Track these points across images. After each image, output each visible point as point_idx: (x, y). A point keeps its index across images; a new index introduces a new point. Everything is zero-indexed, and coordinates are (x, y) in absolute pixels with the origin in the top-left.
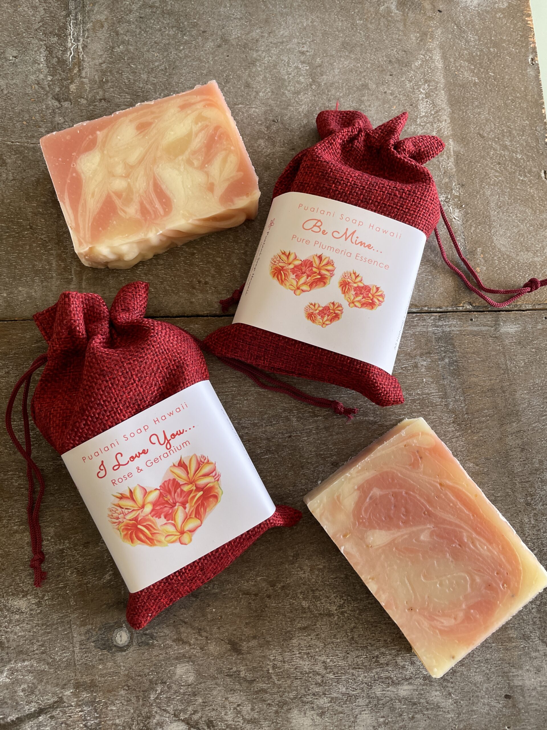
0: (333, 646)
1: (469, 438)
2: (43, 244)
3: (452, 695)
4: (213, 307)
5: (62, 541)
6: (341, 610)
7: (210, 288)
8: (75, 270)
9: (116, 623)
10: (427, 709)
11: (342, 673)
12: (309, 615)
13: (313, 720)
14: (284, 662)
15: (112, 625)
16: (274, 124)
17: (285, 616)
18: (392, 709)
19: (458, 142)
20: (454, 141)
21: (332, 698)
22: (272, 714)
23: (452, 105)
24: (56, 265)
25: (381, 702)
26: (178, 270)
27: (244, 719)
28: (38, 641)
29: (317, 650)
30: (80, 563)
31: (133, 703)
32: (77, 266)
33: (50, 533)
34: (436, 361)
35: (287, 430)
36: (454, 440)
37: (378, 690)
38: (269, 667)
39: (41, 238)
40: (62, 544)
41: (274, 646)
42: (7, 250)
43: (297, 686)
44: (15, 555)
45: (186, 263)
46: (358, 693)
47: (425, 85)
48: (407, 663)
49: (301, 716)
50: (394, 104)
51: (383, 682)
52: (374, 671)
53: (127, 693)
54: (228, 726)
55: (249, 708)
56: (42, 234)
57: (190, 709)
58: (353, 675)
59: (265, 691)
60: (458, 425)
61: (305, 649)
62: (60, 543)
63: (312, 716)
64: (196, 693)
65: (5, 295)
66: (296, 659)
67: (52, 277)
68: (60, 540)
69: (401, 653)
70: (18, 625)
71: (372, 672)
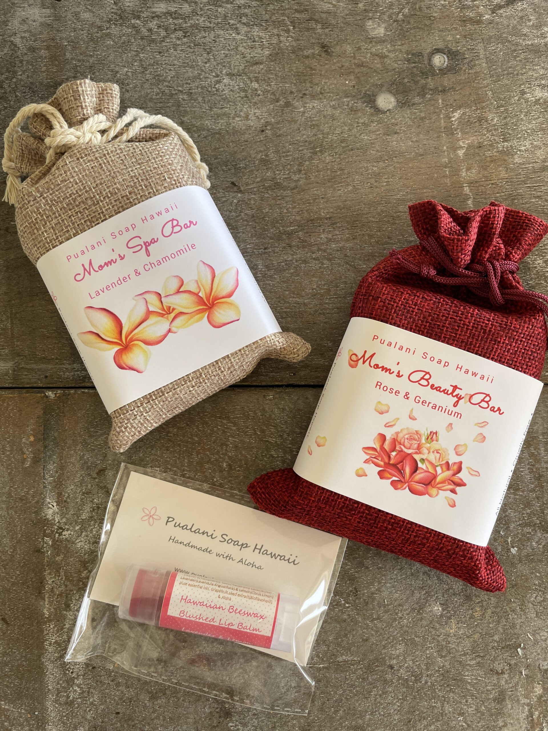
0: (228, 47)
3: (113, 2)
6: (218, 79)
9: (445, 74)
11: (221, 24)
14: (278, 35)
15: (449, 72)
17: (276, 75)
19: (38, 613)
20: (42, 615)
23: (40, 667)
28: (520, 61)
29: (244, 44)
30: (485, 128)
31: (425, 5)
35: (269, 256)
37: (186, 8)
38: (293, 31)
40: (505, 146)
41: (287, 49)
47: (74, 698)
48: (155, 30)
51: (181, 15)
53: (430, 14)
58: (210, 22)
59: (297, 11)
64: (364, 12)
66: (265, 37)
69: (160, 39)
71: (191, 24)
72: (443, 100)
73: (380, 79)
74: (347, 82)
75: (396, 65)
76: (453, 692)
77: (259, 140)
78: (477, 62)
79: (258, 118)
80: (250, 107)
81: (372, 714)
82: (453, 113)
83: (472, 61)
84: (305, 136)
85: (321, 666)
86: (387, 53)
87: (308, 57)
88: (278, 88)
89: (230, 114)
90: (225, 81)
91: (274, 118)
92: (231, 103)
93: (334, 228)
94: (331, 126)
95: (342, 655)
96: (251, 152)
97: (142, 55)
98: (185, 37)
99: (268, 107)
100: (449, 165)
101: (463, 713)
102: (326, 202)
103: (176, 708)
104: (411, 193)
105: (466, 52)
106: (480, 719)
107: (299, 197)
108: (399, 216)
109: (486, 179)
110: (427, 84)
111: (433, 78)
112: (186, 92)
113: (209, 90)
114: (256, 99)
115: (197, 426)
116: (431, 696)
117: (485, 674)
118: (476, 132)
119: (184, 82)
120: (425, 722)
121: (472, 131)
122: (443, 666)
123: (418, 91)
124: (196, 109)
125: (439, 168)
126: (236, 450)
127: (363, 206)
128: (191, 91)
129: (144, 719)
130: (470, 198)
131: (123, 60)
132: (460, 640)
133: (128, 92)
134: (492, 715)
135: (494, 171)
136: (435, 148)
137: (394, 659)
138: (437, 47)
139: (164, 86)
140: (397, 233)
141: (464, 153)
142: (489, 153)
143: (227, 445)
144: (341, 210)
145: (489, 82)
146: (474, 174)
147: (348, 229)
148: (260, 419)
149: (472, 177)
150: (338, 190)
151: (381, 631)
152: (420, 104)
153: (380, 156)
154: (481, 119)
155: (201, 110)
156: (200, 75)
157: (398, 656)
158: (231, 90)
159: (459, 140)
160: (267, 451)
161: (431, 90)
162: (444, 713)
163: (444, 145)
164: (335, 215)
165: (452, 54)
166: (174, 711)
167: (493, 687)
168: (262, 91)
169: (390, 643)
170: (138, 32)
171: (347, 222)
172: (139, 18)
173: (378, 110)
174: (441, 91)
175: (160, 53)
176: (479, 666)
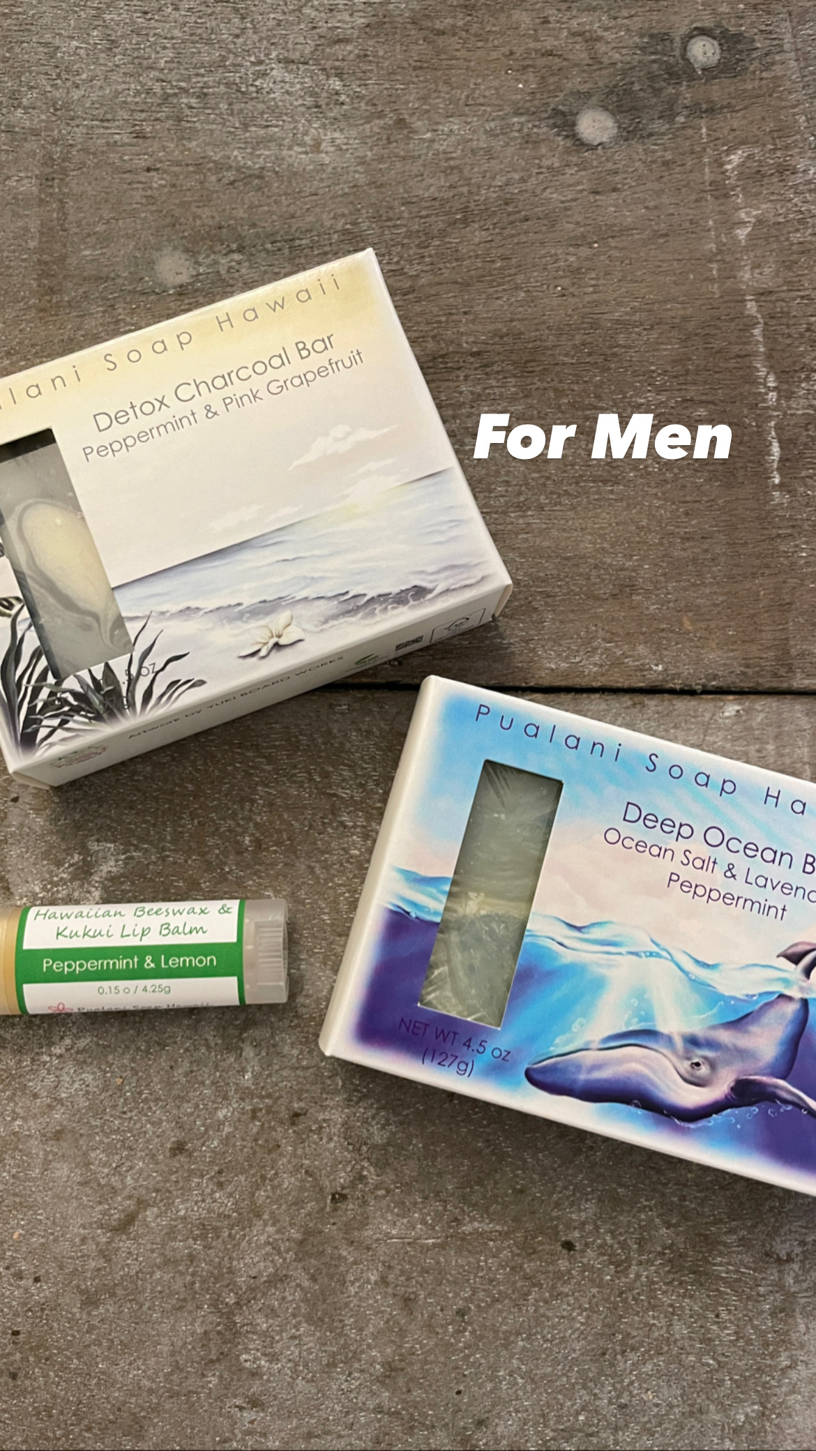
72: (709, 129)
73: (586, 82)
74: (521, 86)
75: (617, 56)
76: (691, 1297)
77: (340, 192)
78: (778, 58)
79: (341, 149)
80: (324, 126)
81: (528, 1339)
82: (728, 155)
83: (767, 55)
84: (432, 189)
85: (431, 1241)
86: (600, 33)
87: (441, 33)
88: (381, 92)
89: (284, 139)
90: (274, 73)
91: (371, 150)
92: (285, 118)
93: (487, 374)
94: (486, 171)
95: (473, 1219)
96: (325, 216)
97: (107, 17)
99: (361, 127)
100: (719, 258)
101: (709, 1339)
102: (473, 321)
103: (136, 1323)
104: (640, 310)
105: (756, 37)
106: (744, 1351)
107: (418, 309)
108: (615, 355)
109: (791, 288)
110: (678, 94)
111: (692, 83)
113: (243, 89)
114: (335, 112)
115: (194, 762)
116: (646, 1304)
117: (754, 1262)
118: (773, 193)
119: (192, 72)
120: (633, 1357)
121: (765, 192)
122: (672, 1244)
123: (660, 109)
124: (214, 127)
125: (699, 262)
126: (271, 812)
127: (547, 332)
128: (205, 90)
129: (70, 1344)
130: (759, 323)
132: (707, 1193)
133: (77, 87)
134: (766, 1344)
135: (806, 272)
136: (691, 221)
137: (575, 1229)
138: (698, 24)
139: (151, 79)
140: (613, 388)
141: (749, 235)
142: (796, 237)
143: (253, 801)
144: (501, 338)
145: (800, 97)
146: (767, 276)
147: (515, 376)
148: (320, 751)
149: (763, 283)
150: (497, 298)
151: (551, 1173)
152: (664, 134)
153: (582, 233)
154: (784, 170)
155: (224, 130)
157: (584, 1224)
158: (288, 93)
159: (741, 209)
160: (333, 814)
161: (687, 107)
162: (672, 1339)
163: (709, 218)
164: (489, 348)
165: (729, 40)
166: (132, 1329)
167: (770, 1288)
168: (348, 96)
169: (568, 1198)
171: (514, 363)
173: (581, 144)
174: (706, 111)
176: (743, 1246)
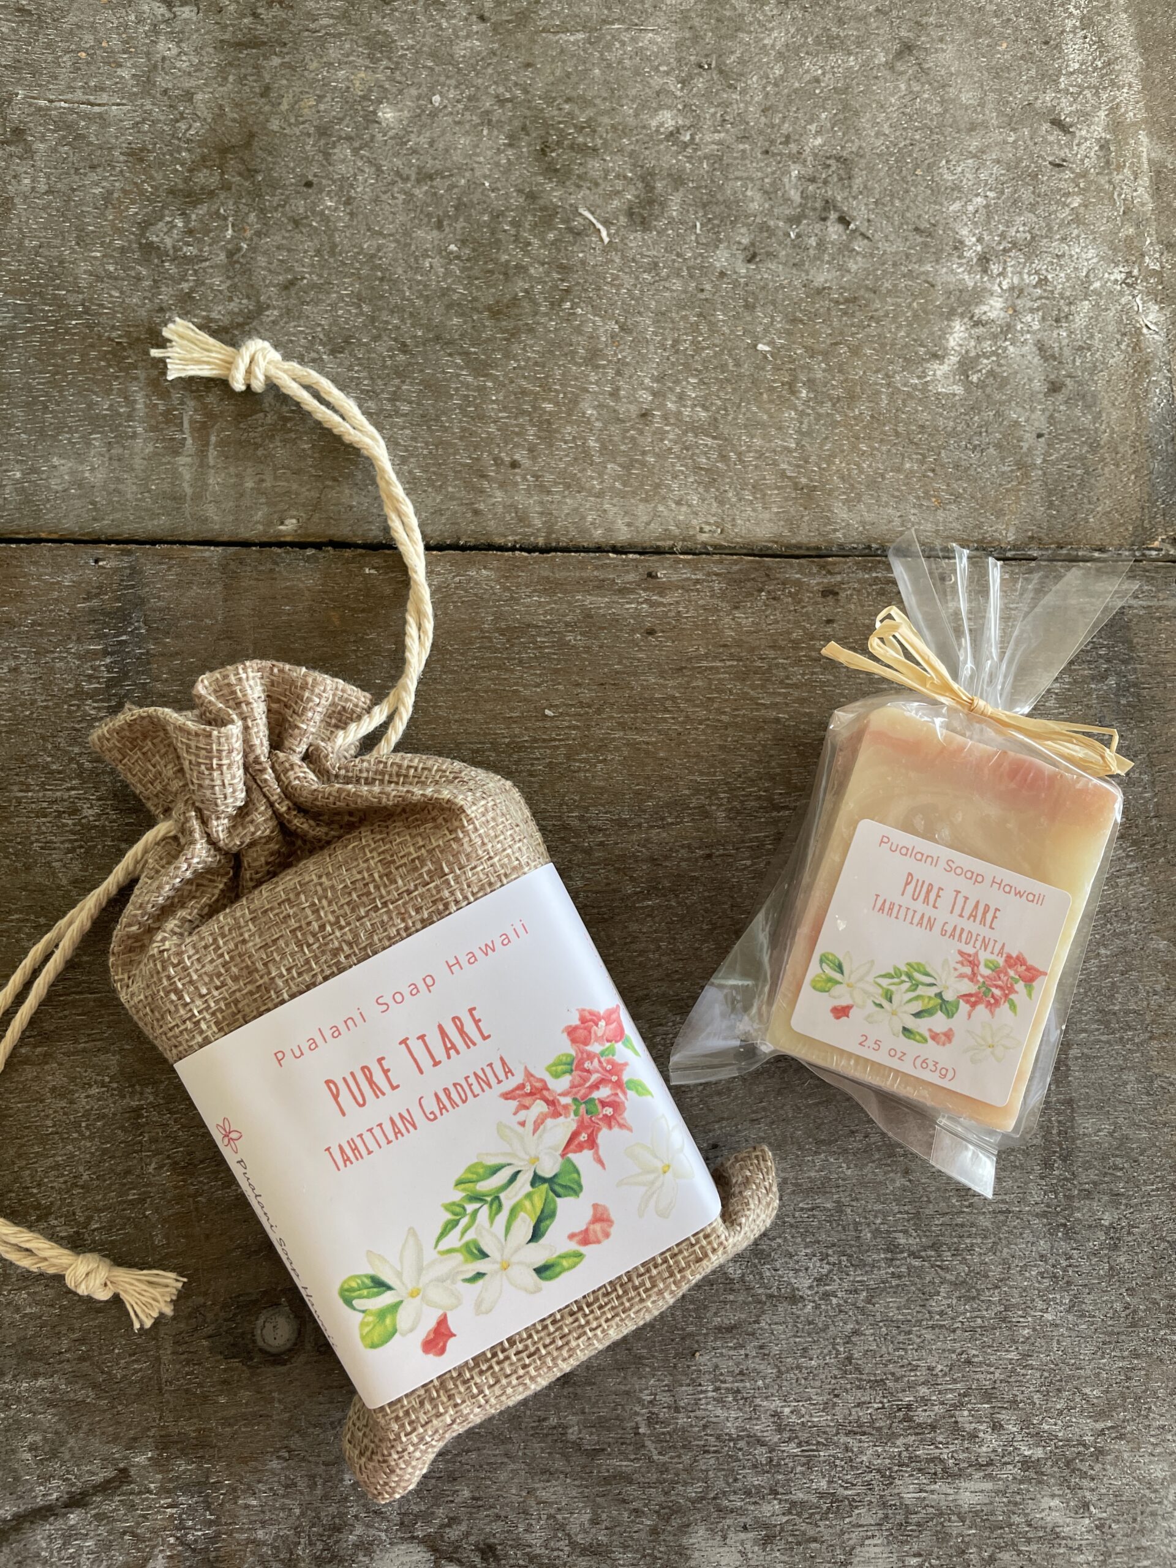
0: (799, 1375)
1: (1161, 877)
2: (113, 353)
3: (1092, 1508)
4: (529, 526)
5: (138, 1088)
6: (822, 1289)
7: (524, 479)
8: (192, 422)
9: (265, 1293)
10: (1029, 1541)
11: (818, 1443)
12: (741, 1299)
13: (743, 1554)
14: (677, 1410)
15: (253, 1298)
16: (700, 75)
18: (942, 1537)
19: (1159, 138)
20: (1150, 134)
21: (793, 1504)
22: (643, 1535)
23: (1146, 49)
24: (147, 406)
25: (914, 1519)
26: (446, 430)
27: (573, 1544)
28: (71, 1329)
29: (760, 1383)
30: (181, 1145)
31: (302, 1493)
32: (196, 410)
33: (107, 1068)
34: (1084, 682)
36: (1121, 881)
37: (908, 1490)
38: (639, 1419)
39: (110, 339)
40: (138, 1096)
41: (654, 1369)
42: (26, 363)
43: (707, 1471)
44: (22, 1118)
45: (464, 412)
46: (858, 1494)
48: (983, 1427)
49: (715, 1543)
50: (1003, 37)
51: (920, 1470)
52: (899, 1442)
53: (287, 1468)
54: (532, 1558)
55: (586, 1517)
56: (113, 328)
57: (440, 1511)
58: (847, 1449)
59: (626, 1478)
60: (1135, 843)
61: (730, 1379)
62: (132, 1094)
63: (742, 1544)
64: (457, 1474)
65: (18, 475)
66: (707, 1404)
67: (135, 436)
68: (133, 1086)
69: (969, 1402)
70: (24, 1288)
71: (894, 1445)
98: (909, 1407)
112: (902, 1252)
131: (1058, 1342)
156: (869, 1301)
170: (1025, 1423)
172: (1027, 1464)
175: (969, 1362)
